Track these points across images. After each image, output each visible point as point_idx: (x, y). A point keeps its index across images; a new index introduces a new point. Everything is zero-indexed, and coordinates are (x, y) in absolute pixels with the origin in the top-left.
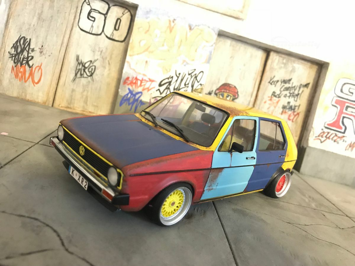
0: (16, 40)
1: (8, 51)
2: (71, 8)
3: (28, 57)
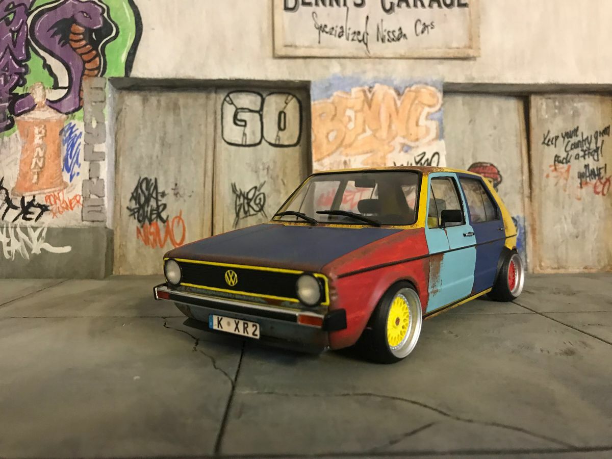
0: (135, 186)
1: (126, 207)
2: (207, 115)
3: (158, 207)
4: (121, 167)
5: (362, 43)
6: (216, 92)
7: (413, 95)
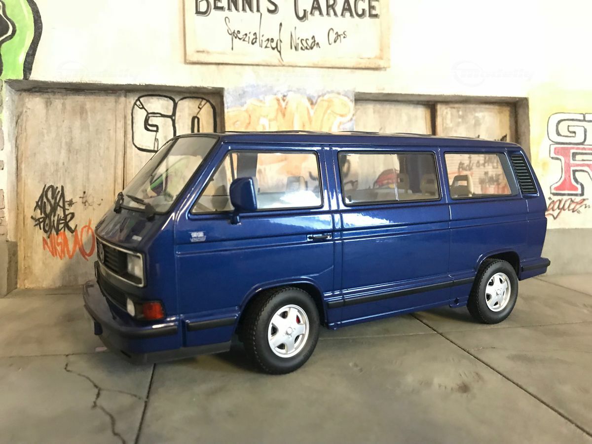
0: (39, 195)
1: (30, 217)
2: (116, 120)
3: (66, 216)
4: (23, 174)
5: (276, 49)
6: (125, 96)
7: (325, 104)
